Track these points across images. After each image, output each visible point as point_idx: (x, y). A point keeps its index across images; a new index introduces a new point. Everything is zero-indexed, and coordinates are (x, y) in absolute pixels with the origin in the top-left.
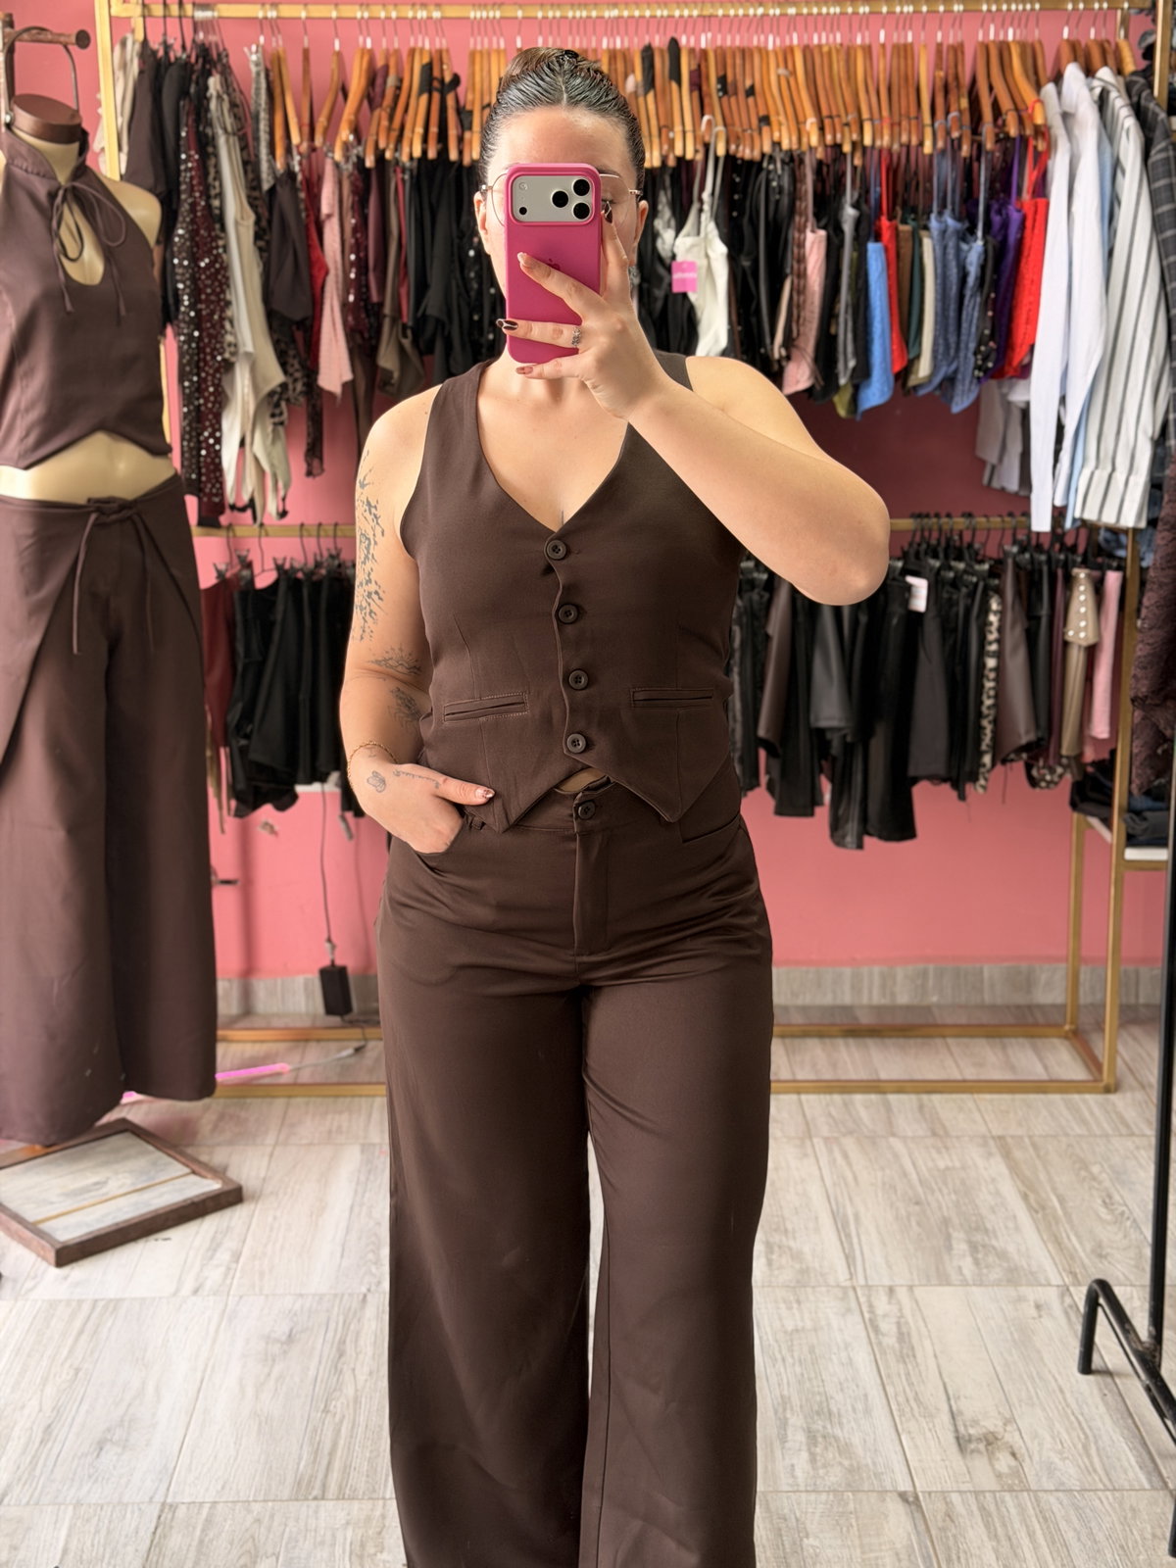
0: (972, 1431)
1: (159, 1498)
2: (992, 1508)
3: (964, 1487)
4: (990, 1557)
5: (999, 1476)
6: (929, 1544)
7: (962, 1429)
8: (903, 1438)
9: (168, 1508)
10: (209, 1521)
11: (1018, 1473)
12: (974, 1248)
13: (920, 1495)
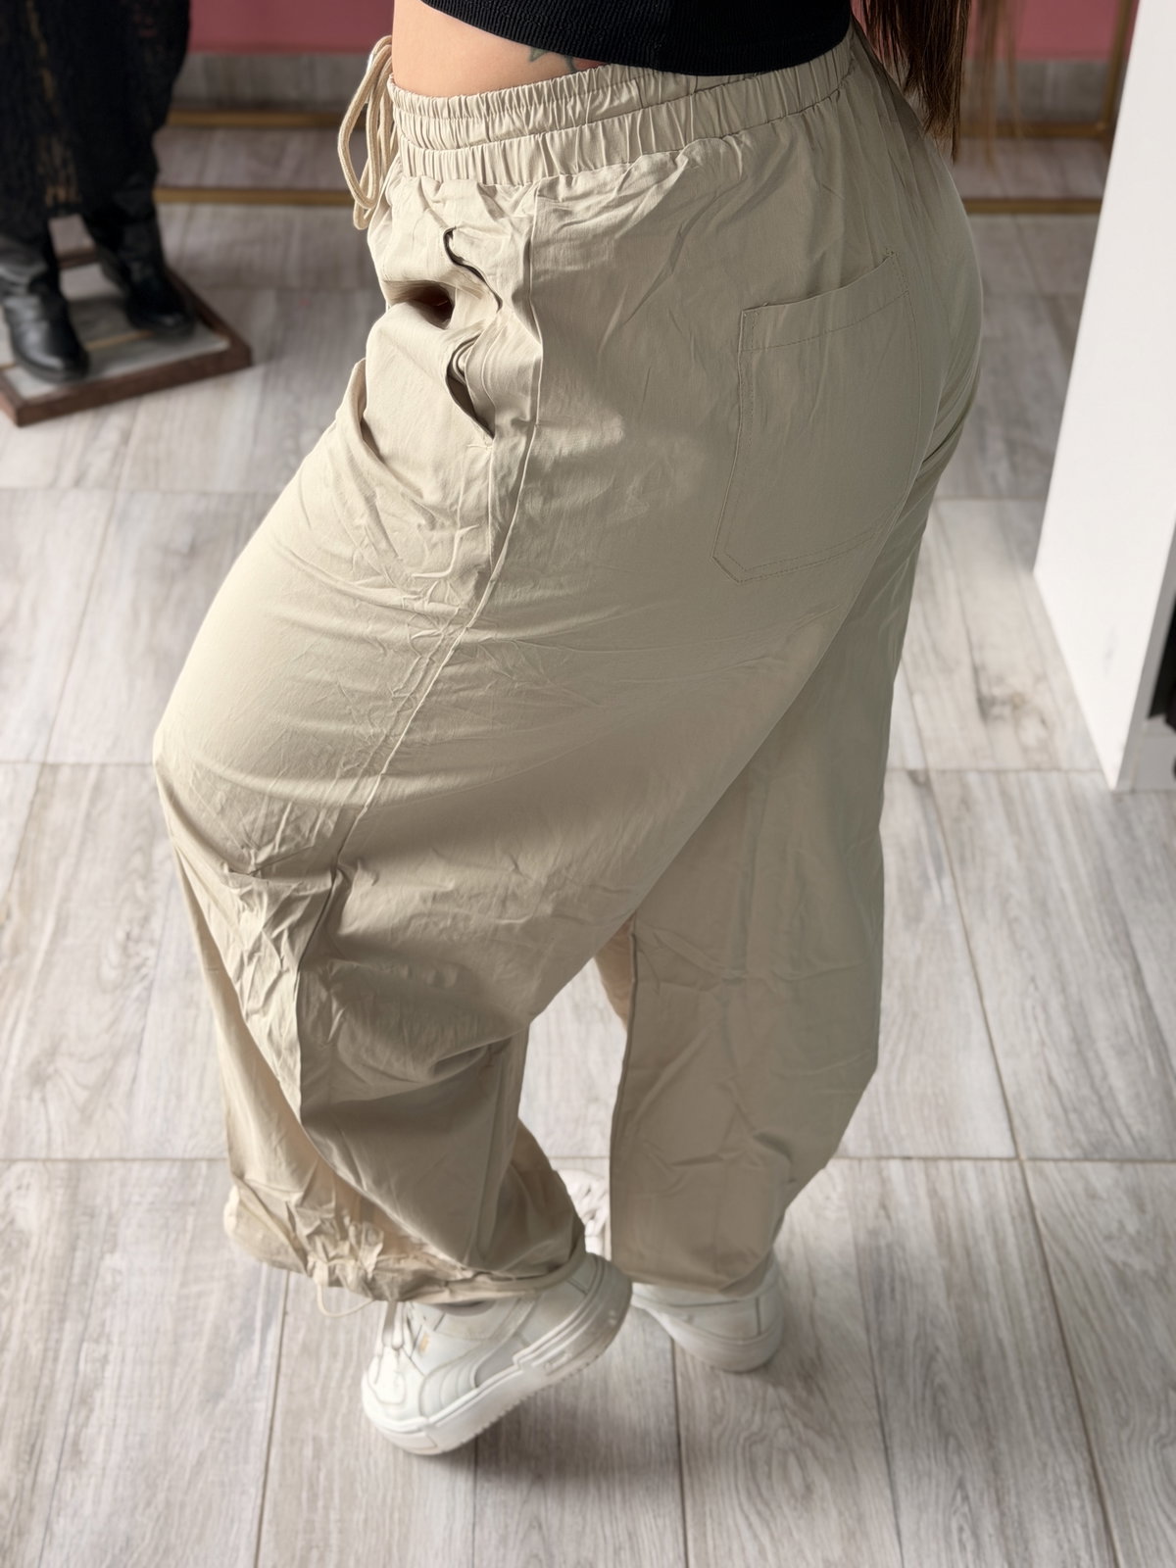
0: (998, 691)
1: (37, 756)
2: (1015, 792)
3: (986, 764)
4: (1009, 856)
5: (1025, 750)
6: (939, 837)
7: (985, 689)
8: (918, 699)
9: (48, 769)
10: (97, 789)
11: (1045, 746)
12: (1012, 446)
13: (933, 776)
